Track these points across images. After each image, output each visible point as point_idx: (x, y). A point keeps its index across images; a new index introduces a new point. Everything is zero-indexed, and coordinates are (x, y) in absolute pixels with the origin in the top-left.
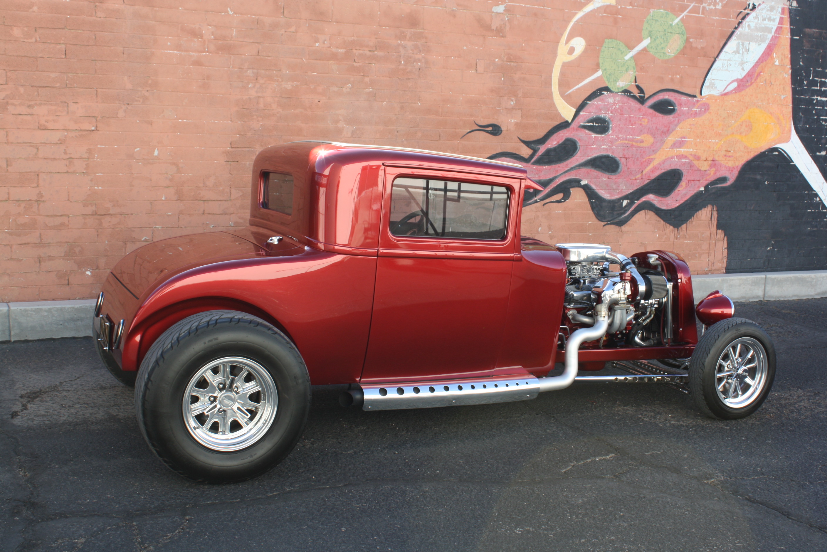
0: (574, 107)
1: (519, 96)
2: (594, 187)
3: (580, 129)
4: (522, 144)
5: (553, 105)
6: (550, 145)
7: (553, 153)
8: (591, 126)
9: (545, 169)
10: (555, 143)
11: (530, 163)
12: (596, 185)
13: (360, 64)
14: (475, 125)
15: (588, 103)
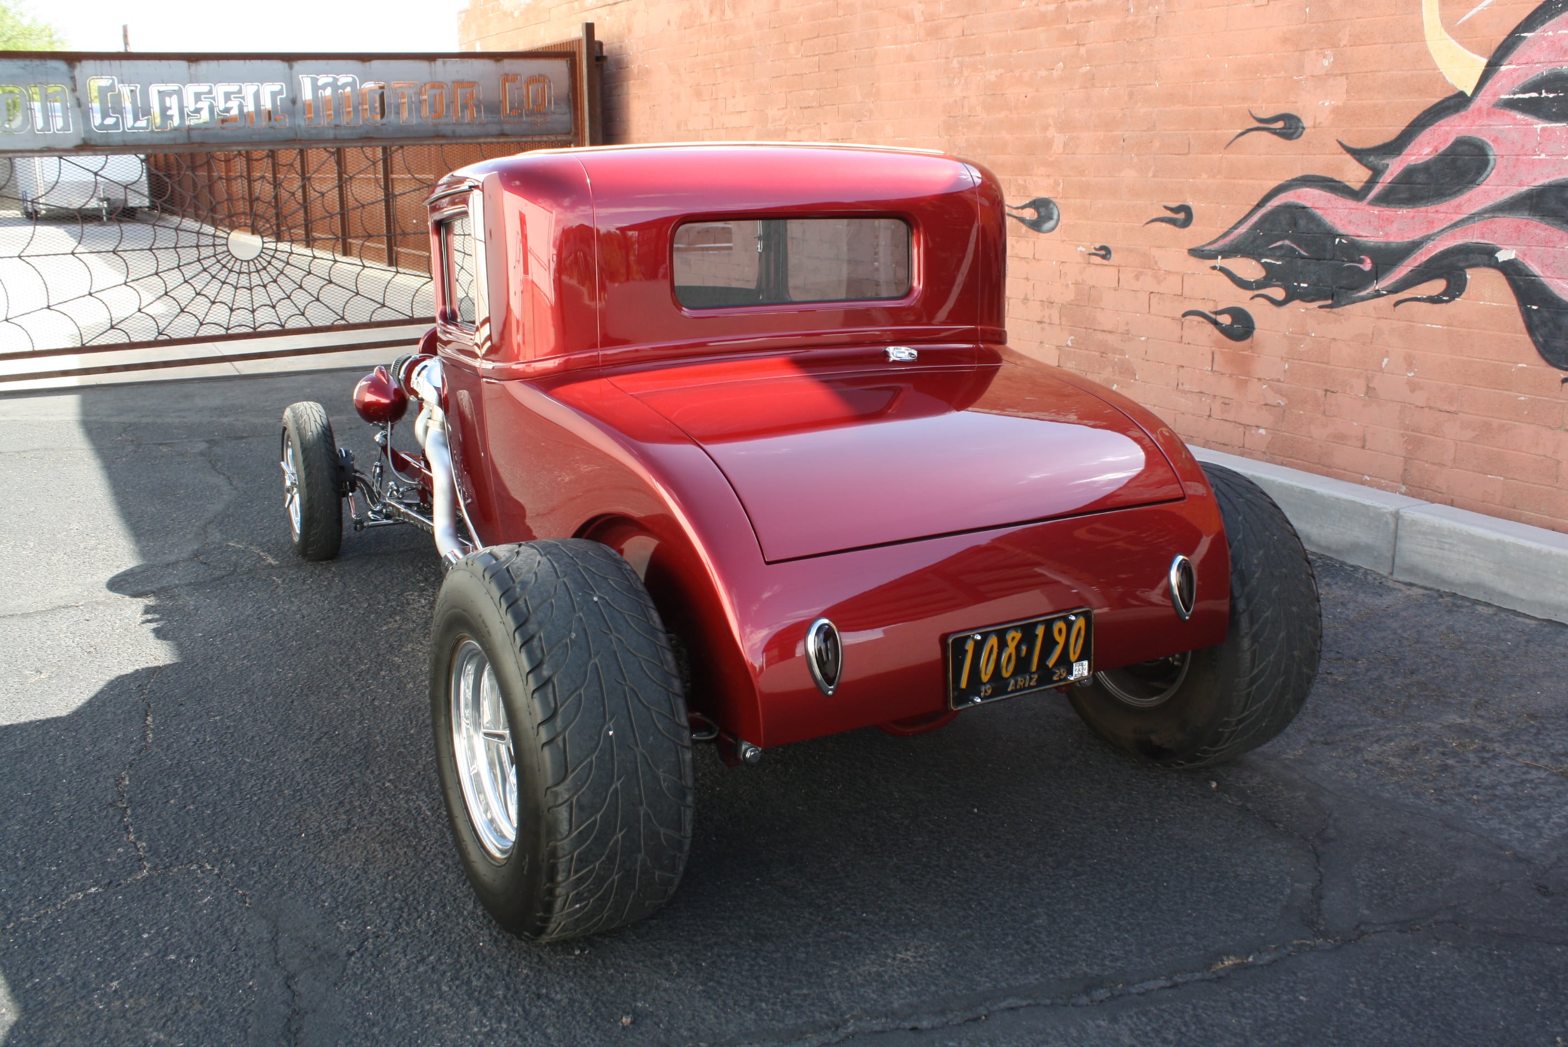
0: (1482, 55)
1: (1342, 45)
2: (1535, 269)
3: (1497, 110)
4: (1348, 157)
5: (1424, 55)
6: (1413, 158)
7: (1421, 178)
8: (1531, 98)
9: (1402, 216)
10: (1427, 150)
11: (1366, 202)
12: (1544, 265)
13: (1074, 25)
14: (1252, 119)
15: (1525, 38)
